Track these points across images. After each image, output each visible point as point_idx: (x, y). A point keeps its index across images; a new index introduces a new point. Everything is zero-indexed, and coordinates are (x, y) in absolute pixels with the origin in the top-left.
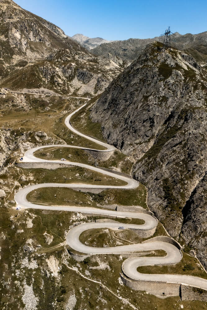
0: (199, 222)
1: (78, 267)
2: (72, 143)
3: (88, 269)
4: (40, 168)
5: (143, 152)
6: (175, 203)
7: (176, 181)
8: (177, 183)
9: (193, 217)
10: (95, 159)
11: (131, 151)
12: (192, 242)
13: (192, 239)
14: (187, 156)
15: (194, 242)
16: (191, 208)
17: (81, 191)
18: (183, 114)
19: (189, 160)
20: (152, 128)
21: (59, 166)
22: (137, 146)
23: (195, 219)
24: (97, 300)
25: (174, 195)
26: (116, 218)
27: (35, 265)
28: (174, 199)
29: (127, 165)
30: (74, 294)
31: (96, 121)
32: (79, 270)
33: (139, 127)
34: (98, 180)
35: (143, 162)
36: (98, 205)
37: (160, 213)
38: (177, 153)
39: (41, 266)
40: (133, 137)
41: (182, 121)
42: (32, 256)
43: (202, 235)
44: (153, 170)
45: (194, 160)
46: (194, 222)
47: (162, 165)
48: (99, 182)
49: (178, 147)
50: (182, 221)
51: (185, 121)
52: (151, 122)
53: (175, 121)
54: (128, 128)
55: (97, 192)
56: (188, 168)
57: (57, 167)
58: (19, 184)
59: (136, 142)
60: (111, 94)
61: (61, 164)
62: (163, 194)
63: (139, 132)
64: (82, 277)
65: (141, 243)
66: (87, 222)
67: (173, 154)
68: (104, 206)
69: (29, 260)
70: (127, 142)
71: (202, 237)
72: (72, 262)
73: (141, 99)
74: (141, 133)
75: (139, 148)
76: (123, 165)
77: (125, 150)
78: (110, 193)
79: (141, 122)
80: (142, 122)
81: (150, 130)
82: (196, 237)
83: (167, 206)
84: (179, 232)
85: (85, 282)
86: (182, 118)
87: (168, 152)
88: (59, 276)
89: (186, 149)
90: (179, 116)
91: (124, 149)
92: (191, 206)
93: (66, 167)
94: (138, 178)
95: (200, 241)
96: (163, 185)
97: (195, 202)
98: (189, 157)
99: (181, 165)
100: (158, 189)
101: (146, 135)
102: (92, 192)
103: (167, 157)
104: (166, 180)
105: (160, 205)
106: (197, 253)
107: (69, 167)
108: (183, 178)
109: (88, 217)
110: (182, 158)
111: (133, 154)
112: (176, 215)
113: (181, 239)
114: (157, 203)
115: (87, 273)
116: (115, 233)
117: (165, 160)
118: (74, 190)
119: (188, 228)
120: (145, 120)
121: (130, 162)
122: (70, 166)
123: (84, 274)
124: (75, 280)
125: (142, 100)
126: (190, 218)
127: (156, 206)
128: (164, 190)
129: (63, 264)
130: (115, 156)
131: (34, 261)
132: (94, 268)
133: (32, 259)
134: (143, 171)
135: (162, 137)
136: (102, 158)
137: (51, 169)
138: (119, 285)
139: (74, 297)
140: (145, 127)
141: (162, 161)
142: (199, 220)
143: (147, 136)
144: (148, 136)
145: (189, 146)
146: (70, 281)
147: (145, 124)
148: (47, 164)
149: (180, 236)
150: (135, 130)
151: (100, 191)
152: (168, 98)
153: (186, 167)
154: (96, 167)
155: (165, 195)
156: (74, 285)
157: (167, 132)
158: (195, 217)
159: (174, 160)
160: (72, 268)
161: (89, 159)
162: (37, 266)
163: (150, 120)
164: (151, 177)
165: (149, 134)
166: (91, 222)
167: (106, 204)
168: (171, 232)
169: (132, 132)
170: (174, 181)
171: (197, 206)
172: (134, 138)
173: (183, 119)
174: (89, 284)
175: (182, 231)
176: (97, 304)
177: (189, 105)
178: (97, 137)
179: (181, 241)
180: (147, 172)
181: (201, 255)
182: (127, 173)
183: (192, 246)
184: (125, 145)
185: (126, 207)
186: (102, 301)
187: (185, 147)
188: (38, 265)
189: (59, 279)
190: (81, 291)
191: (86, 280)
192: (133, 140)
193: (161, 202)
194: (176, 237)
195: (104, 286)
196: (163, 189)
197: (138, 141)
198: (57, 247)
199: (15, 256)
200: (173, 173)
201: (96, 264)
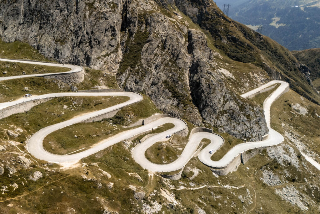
0: (215, 105)
1: (182, 185)
2: (4, 74)
3: (190, 181)
4: (13, 115)
5: (117, 63)
6: (185, 99)
7: (176, 80)
8: (177, 82)
9: (210, 103)
10: (68, 83)
11: (103, 65)
12: (216, 122)
13: (215, 121)
14: (172, 56)
15: (217, 122)
16: (203, 97)
17: (95, 121)
18: (142, 18)
19: (175, 59)
20: (114, 36)
21: (33, 105)
22: (105, 58)
23: (212, 104)
24: (214, 200)
25: (179, 92)
26: (152, 131)
27: (159, 206)
28: (183, 96)
29: (109, 80)
30: (199, 208)
31: (13, 40)
32: (185, 186)
33: (102, 37)
34: (99, 104)
35: (128, 72)
36: (124, 127)
37: (176, 112)
38: (160, 55)
39: (164, 203)
40: (98, 49)
41: (144, 26)
42: (150, 199)
43: (220, 115)
44: (144, 77)
45: (181, 58)
46: (211, 107)
47: (151, 70)
48: (101, 105)
49: (158, 50)
50: (197, 110)
51: (146, 25)
52: (112, 31)
53: (137, 26)
54: (86, 40)
55: (112, 115)
56: (179, 66)
57: (31, 106)
58: (17, 143)
59: (102, 54)
60: (23, 3)
61: (35, 101)
62: (170, 94)
63: (103, 43)
64: (192, 190)
65: (188, 141)
66: (134, 146)
67: (156, 57)
68: (131, 126)
69: (151, 205)
70: (94, 56)
71: (221, 116)
72: (175, 183)
73: (85, 7)
74: (106, 44)
75: (110, 60)
76: (105, 81)
77: (94, 65)
78: (127, 111)
79: (102, 32)
80: (104, 32)
81: (112, 39)
82: (217, 118)
83: (178, 104)
84: (201, 120)
85: (197, 193)
86: (142, 22)
87: (151, 56)
88: (178, 201)
89: (167, 51)
90: (139, 21)
91: (92, 64)
92: (203, 95)
93: (42, 102)
94: (131, 89)
95: (221, 119)
96: (166, 87)
97: (205, 91)
98: (173, 57)
99: (171, 65)
100: (163, 92)
101: (110, 45)
102: (107, 118)
103: (152, 62)
104: (165, 82)
105: (171, 105)
106: (224, 129)
107: (44, 102)
108: (179, 75)
109: (132, 141)
110: (168, 59)
111: (106, 68)
112: (191, 108)
113: (207, 124)
114: (169, 105)
115: (192, 184)
116: (170, 142)
117: (151, 65)
118: (86, 122)
119: (207, 113)
120: (107, 29)
121: (111, 76)
122: (47, 100)
123: (191, 187)
124: (190, 196)
125: (87, 8)
126: (206, 106)
127: (169, 107)
128: (170, 91)
129: (172, 190)
130: (88, 74)
131: (155, 202)
132: (193, 177)
133: (152, 202)
134: (135, 80)
135: (131, 43)
136: (78, 80)
137: (25, 111)
138: (216, 178)
139: (201, 210)
140: (108, 37)
141: (149, 66)
142: (215, 104)
143: (112, 46)
144: (114, 46)
145: (168, 47)
146: (188, 200)
147: (107, 33)
148: (18, 106)
149: (203, 122)
150: (99, 42)
151: (115, 113)
152: (117, 4)
153: (176, 65)
154: (76, 92)
155: (172, 94)
156: (192, 200)
157: (134, 38)
158: (211, 103)
159: (161, 62)
160: (180, 188)
161: (59, 85)
162: (161, 205)
163: (111, 28)
164: (145, 84)
165: (113, 43)
166: (137, 145)
167: (130, 123)
168: (196, 123)
169: (96, 44)
170: (174, 81)
171: (208, 94)
172: (99, 51)
173: (144, 23)
174: (201, 192)
175: (203, 118)
176: (217, 203)
177: (141, 9)
178: (36, 59)
179: (208, 125)
180: (140, 80)
181: (228, 129)
182: (116, 88)
183: (218, 126)
184: (92, 60)
185: (149, 118)
186: (218, 198)
187: (166, 49)
188: (160, 203)
189: (180, 205)
190: (201, 201)
191: (197, 190)
192: (99, 53)
193: (171, 102)
194: (202, 125)
195: (210, 186)
196: (168, 90)
197: (104, 53)
198: (152, 179)
199: (135, 212)
200: (168, 74)
201: (192, 173)
